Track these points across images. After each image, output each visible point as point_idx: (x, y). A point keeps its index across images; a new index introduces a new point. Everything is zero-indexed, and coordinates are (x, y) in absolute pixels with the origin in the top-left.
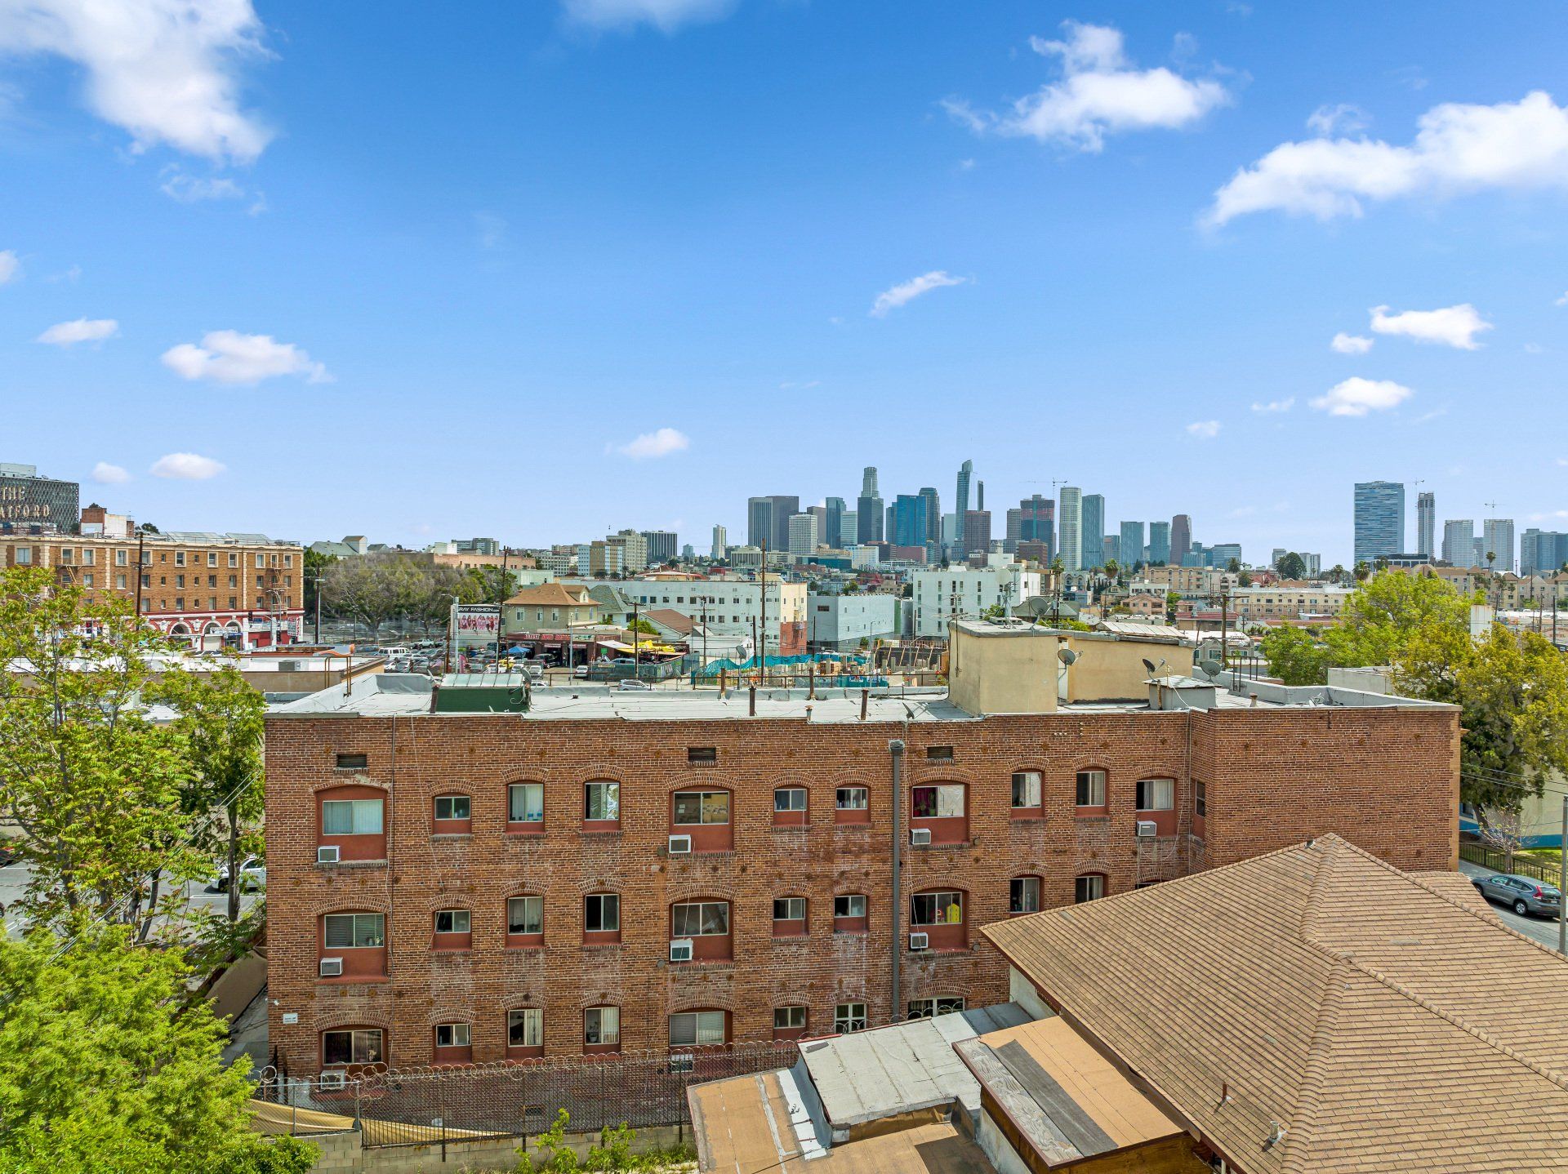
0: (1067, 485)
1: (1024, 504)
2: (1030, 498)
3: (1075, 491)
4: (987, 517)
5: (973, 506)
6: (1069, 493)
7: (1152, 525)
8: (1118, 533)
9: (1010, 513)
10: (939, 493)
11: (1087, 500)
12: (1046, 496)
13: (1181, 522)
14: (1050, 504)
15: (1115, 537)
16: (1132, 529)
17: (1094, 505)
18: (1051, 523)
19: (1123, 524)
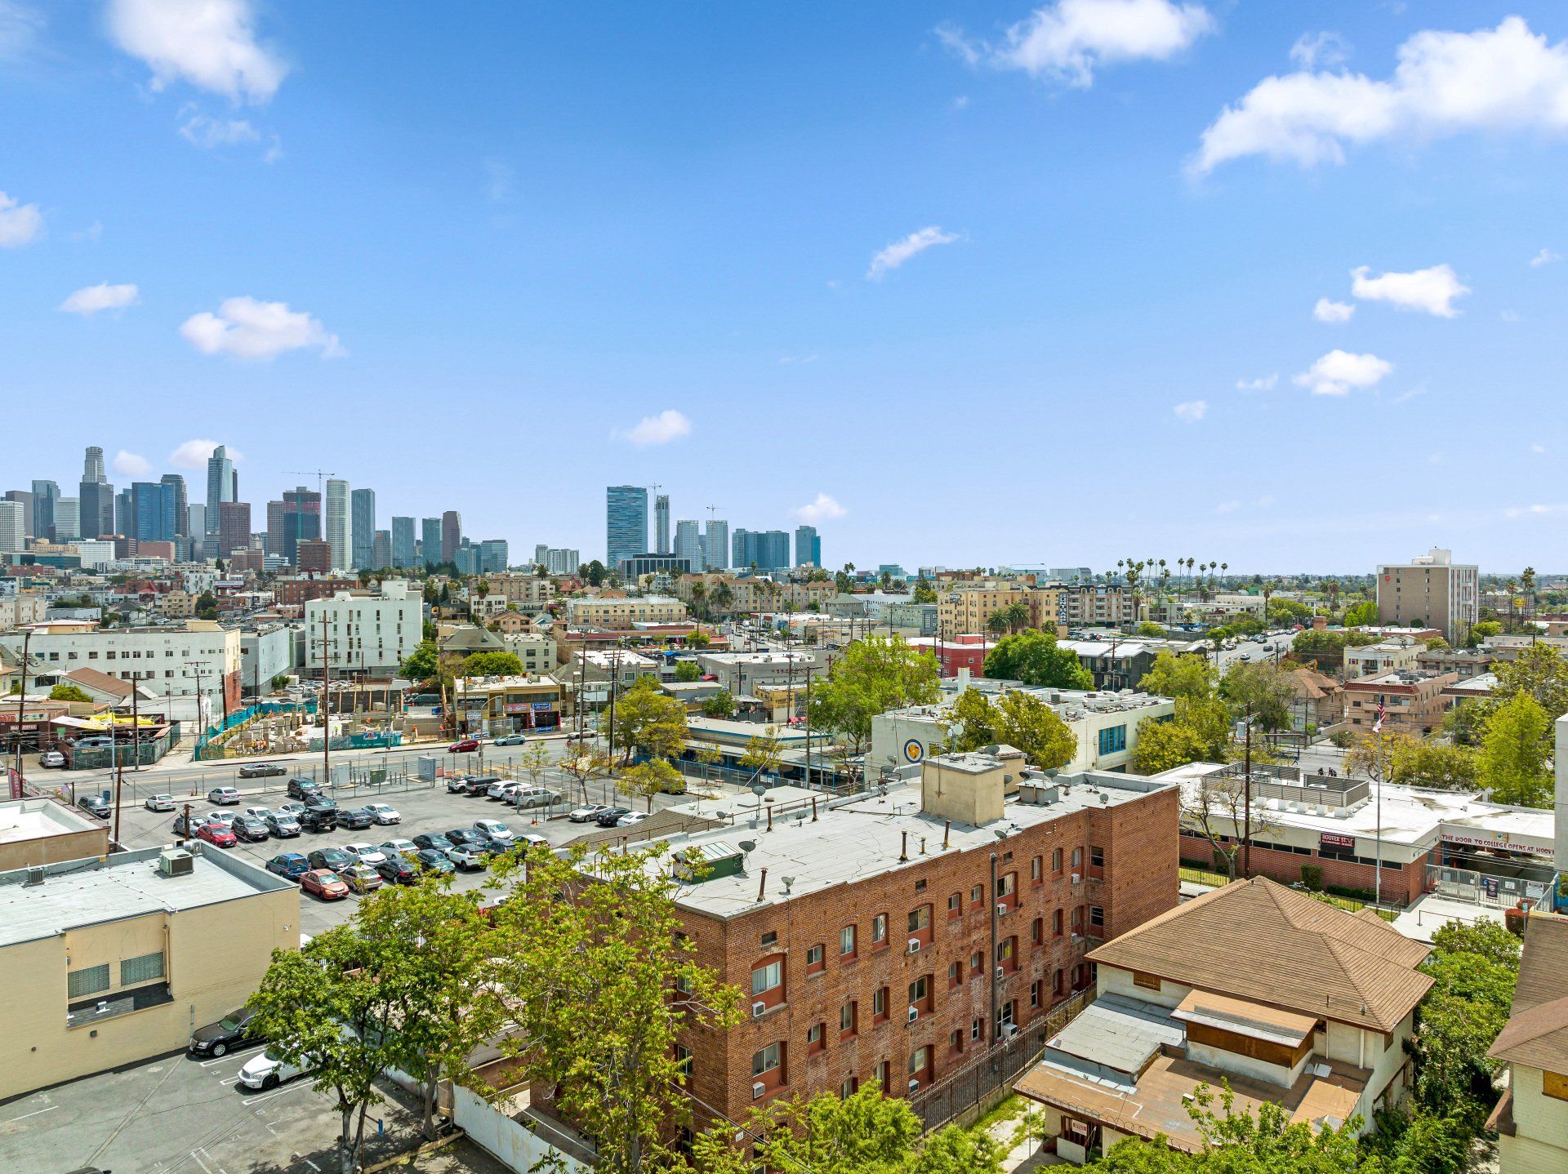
0: (333, 478)
1: (287, 496)
2: (294, 489)
3: (342, 485)
4: (245, 509)
5: (227, 497)
6: (336, 487)
7: (424, 521)
8: (390, 528)
9: (272, 506)
10: (186, 481)
11: (355, 494)
12: (312, 488)
13: (451, 518)
14: (316, 497)
15: (386, 533)
16: (403, 524)
17: (364, 499)
18: (317, 518)
19: (394, 519)
